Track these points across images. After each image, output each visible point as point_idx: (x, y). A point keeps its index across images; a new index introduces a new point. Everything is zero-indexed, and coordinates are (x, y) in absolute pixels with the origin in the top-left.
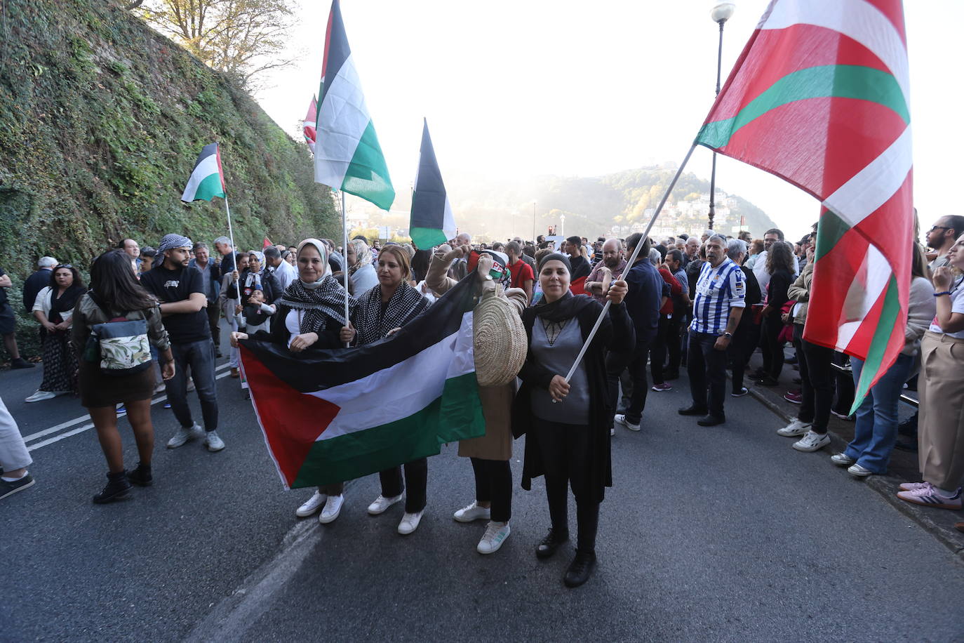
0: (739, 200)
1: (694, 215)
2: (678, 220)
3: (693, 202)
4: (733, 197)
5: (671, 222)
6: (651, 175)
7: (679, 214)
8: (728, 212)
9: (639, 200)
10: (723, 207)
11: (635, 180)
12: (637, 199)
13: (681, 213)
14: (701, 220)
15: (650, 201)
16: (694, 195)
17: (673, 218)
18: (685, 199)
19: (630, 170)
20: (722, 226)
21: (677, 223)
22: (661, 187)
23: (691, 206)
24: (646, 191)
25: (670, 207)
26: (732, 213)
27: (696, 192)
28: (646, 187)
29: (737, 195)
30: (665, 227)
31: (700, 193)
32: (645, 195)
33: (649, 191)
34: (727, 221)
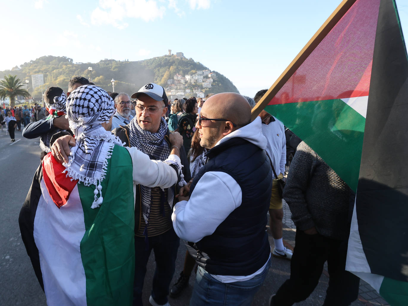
0: (217, 74)
1: (194, 82)
2: (186, 86)
3: (193, 75)
4: (214, 72)
5: (182, 86)
6: (169, 60)
7: (186, 82)
8: (212, 80)
9: (164, 74)
10: (209, 78)
11: (161, 63)
12: (163, 74)
13: (187, 81)
14: (198, 85)
15: (170, 75)
16: (194, 71)
17: (183, 85)
18: (189, 73)
19: (158, 57)
20: (210, 89)
21: (186, 87)
22: (175, 67)
23: (193, 77)
24: (168, 69)
25: (181, 78)
26: (214, 81)
27: (194, 69)
28: (167, 67)
29: (216, 71)
30: (180, 89)
31: (197, 70)
32: (167, 71)
33: (169, 68)
34: (212, 85)
